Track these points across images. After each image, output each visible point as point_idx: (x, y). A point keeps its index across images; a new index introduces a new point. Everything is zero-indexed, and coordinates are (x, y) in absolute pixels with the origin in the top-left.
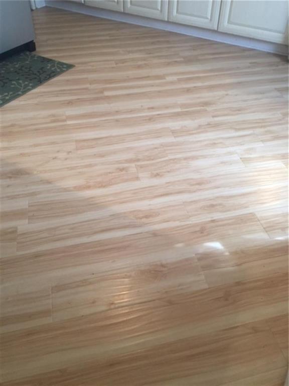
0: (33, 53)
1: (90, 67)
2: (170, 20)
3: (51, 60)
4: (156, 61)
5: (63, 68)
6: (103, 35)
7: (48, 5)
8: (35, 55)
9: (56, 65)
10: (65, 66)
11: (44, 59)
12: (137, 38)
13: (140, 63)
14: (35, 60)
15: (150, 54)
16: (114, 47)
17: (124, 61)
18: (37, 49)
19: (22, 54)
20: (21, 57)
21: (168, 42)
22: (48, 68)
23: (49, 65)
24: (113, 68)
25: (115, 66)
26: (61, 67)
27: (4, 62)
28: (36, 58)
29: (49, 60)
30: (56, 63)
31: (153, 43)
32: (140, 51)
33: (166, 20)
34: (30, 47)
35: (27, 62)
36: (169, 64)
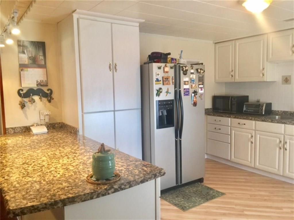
0: (202, 184)
1: (234, 196)
2: (284, 175)
3: (212, 189)
4: (276, 198)
5: (219, 194)
6: (242, 179)
7: (208, 158)
8: (203, 185)
9: (215, 192)
10: (220, 193)
11: (208, 187)
12: (263, 183)
13: (265, 198)
14: (203, 188)
15: (272, 193)
16: (249, 186)
17: (255, 196)
18: (204, 182)
19: (196, 183)
20: (196, 185)
21: (283, 188)
22: (211, 193)
23: (211, 191)
24: (249, 198)
25: (249, 197)
26: (218, 193)
27: (187, 187)
28: (204, 187)
29: (211, 189)
30: (215, 191)
31: (273, 187)
32: (265, 191)
33: (282, 175)
34: (201, 180)
35: (200, 188)
36: (285, 201)
